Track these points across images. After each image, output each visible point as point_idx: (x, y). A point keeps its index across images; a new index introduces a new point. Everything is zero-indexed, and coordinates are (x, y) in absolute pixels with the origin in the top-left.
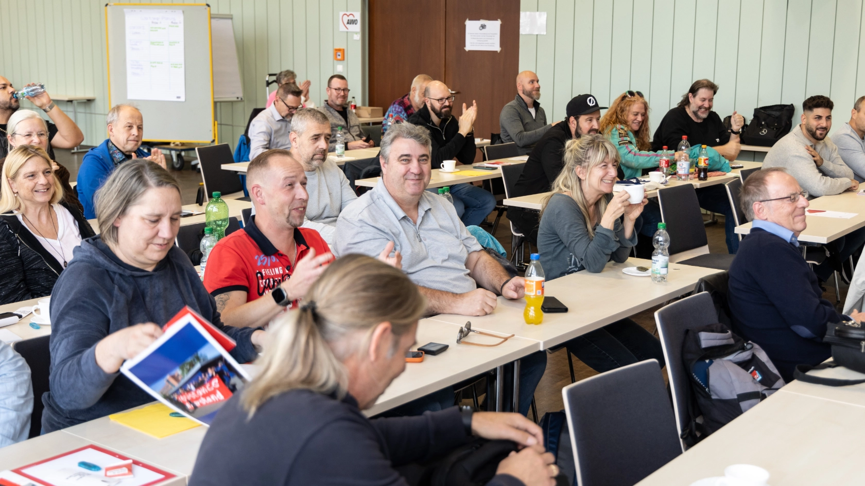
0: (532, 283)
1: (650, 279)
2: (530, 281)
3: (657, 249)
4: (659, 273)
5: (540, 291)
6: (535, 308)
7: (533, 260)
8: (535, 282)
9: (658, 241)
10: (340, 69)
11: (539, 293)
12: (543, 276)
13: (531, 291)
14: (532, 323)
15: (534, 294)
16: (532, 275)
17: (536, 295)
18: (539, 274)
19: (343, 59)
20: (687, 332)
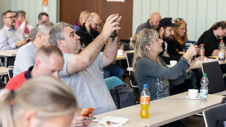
0: (144, 98)
1: (199, 100)
2: (143, 97)
3: (203, 86)
4: (204, 98)
5: (148, 102)
6: (145, 110)
7: (145, 87)
8: (145, 98)
9: (203, 82)
10: (45, 10)
11: (147, 103)
12: (149, 95)
13: (143, 102)
14: (144, 118)
15: (145, 103)
16: (144, 95)
17: (146, 104)
18: (147, 94)
19: (47, 5)
20: (218, 121)
